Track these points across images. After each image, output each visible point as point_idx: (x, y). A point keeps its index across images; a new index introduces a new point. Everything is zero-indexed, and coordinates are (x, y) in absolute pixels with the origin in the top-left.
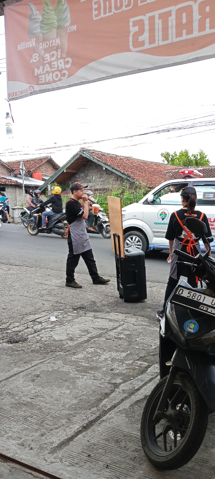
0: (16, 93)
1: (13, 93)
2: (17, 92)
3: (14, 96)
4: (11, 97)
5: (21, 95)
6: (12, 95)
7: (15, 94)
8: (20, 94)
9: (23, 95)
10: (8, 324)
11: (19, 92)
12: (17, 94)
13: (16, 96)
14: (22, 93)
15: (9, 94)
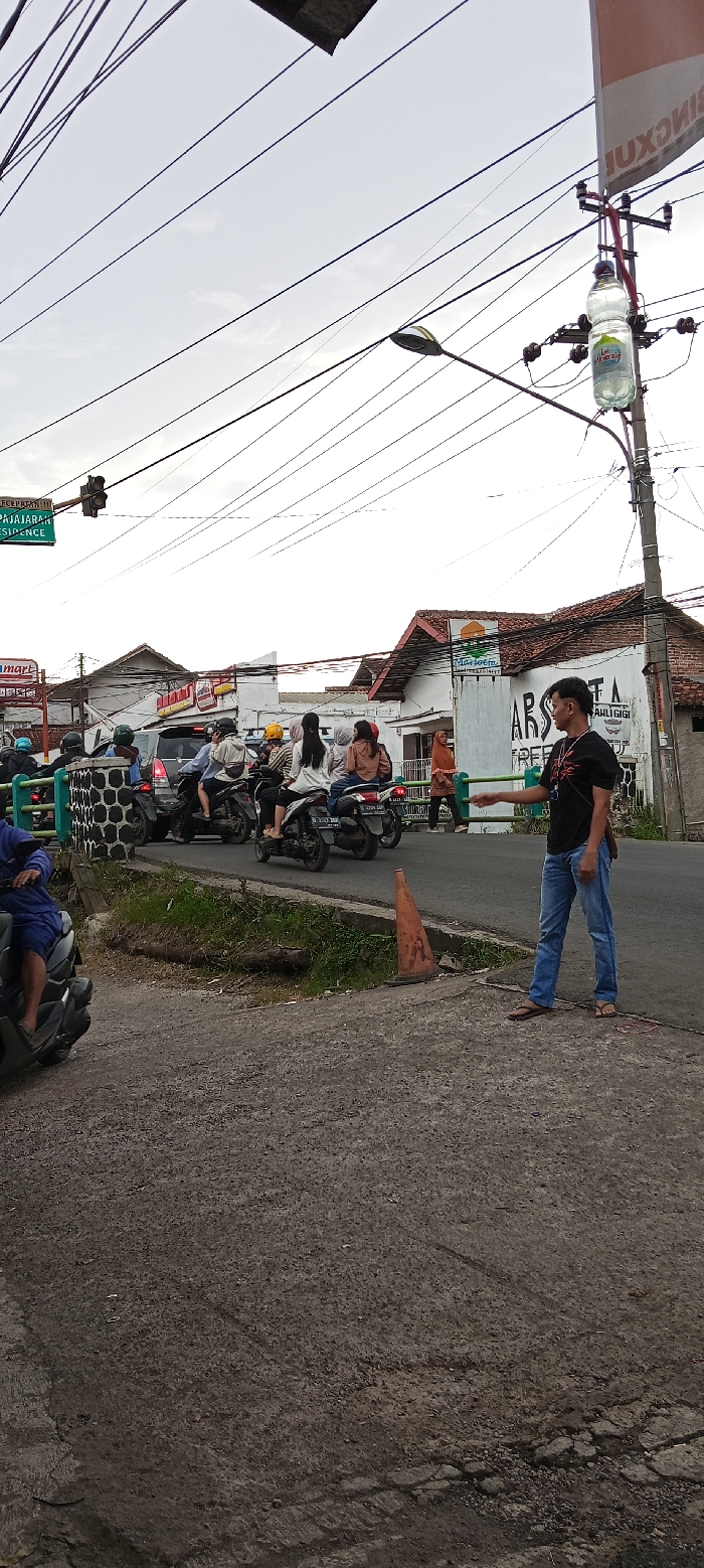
0: (645, 140)
1: (631, 144)
2: (650, 133)
3: (637, 157)
4: (619, 171)
5: (673, 138)
6: (626, 156)
7: (639, 147)
8: (668, 134)
9: (684, 129)
10: (640, 1409)
11: (665, 122)
12: (654, 141)
13: (649, 156)
14: (679, 118)
15: (609, 156)
